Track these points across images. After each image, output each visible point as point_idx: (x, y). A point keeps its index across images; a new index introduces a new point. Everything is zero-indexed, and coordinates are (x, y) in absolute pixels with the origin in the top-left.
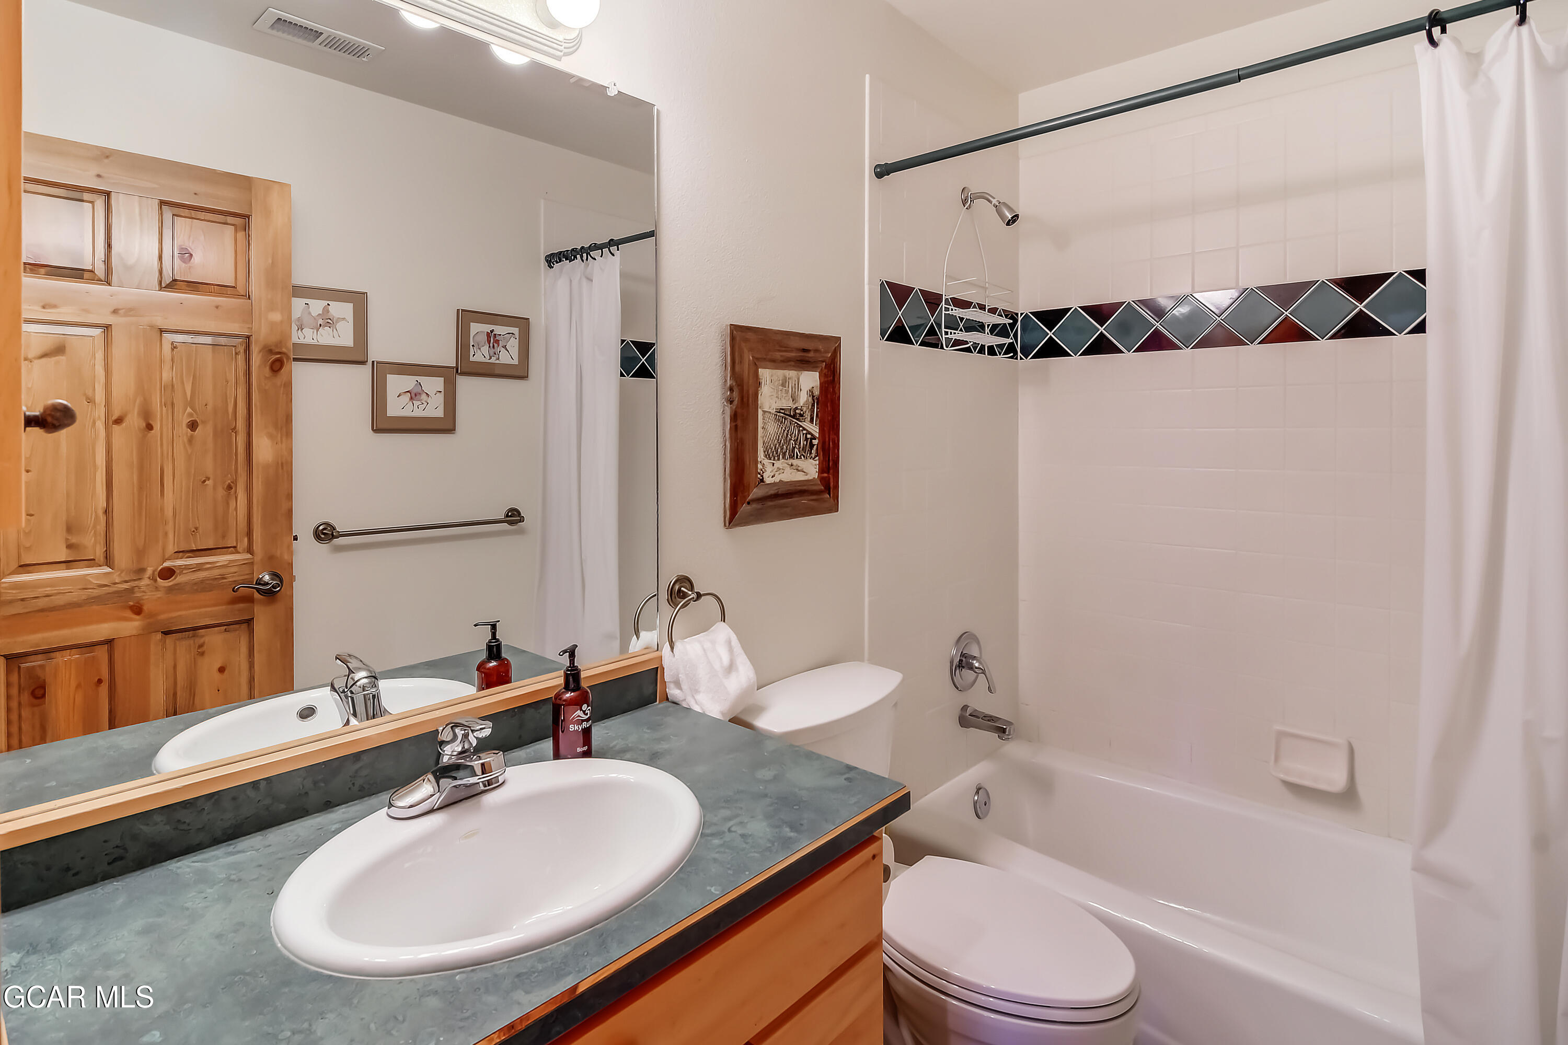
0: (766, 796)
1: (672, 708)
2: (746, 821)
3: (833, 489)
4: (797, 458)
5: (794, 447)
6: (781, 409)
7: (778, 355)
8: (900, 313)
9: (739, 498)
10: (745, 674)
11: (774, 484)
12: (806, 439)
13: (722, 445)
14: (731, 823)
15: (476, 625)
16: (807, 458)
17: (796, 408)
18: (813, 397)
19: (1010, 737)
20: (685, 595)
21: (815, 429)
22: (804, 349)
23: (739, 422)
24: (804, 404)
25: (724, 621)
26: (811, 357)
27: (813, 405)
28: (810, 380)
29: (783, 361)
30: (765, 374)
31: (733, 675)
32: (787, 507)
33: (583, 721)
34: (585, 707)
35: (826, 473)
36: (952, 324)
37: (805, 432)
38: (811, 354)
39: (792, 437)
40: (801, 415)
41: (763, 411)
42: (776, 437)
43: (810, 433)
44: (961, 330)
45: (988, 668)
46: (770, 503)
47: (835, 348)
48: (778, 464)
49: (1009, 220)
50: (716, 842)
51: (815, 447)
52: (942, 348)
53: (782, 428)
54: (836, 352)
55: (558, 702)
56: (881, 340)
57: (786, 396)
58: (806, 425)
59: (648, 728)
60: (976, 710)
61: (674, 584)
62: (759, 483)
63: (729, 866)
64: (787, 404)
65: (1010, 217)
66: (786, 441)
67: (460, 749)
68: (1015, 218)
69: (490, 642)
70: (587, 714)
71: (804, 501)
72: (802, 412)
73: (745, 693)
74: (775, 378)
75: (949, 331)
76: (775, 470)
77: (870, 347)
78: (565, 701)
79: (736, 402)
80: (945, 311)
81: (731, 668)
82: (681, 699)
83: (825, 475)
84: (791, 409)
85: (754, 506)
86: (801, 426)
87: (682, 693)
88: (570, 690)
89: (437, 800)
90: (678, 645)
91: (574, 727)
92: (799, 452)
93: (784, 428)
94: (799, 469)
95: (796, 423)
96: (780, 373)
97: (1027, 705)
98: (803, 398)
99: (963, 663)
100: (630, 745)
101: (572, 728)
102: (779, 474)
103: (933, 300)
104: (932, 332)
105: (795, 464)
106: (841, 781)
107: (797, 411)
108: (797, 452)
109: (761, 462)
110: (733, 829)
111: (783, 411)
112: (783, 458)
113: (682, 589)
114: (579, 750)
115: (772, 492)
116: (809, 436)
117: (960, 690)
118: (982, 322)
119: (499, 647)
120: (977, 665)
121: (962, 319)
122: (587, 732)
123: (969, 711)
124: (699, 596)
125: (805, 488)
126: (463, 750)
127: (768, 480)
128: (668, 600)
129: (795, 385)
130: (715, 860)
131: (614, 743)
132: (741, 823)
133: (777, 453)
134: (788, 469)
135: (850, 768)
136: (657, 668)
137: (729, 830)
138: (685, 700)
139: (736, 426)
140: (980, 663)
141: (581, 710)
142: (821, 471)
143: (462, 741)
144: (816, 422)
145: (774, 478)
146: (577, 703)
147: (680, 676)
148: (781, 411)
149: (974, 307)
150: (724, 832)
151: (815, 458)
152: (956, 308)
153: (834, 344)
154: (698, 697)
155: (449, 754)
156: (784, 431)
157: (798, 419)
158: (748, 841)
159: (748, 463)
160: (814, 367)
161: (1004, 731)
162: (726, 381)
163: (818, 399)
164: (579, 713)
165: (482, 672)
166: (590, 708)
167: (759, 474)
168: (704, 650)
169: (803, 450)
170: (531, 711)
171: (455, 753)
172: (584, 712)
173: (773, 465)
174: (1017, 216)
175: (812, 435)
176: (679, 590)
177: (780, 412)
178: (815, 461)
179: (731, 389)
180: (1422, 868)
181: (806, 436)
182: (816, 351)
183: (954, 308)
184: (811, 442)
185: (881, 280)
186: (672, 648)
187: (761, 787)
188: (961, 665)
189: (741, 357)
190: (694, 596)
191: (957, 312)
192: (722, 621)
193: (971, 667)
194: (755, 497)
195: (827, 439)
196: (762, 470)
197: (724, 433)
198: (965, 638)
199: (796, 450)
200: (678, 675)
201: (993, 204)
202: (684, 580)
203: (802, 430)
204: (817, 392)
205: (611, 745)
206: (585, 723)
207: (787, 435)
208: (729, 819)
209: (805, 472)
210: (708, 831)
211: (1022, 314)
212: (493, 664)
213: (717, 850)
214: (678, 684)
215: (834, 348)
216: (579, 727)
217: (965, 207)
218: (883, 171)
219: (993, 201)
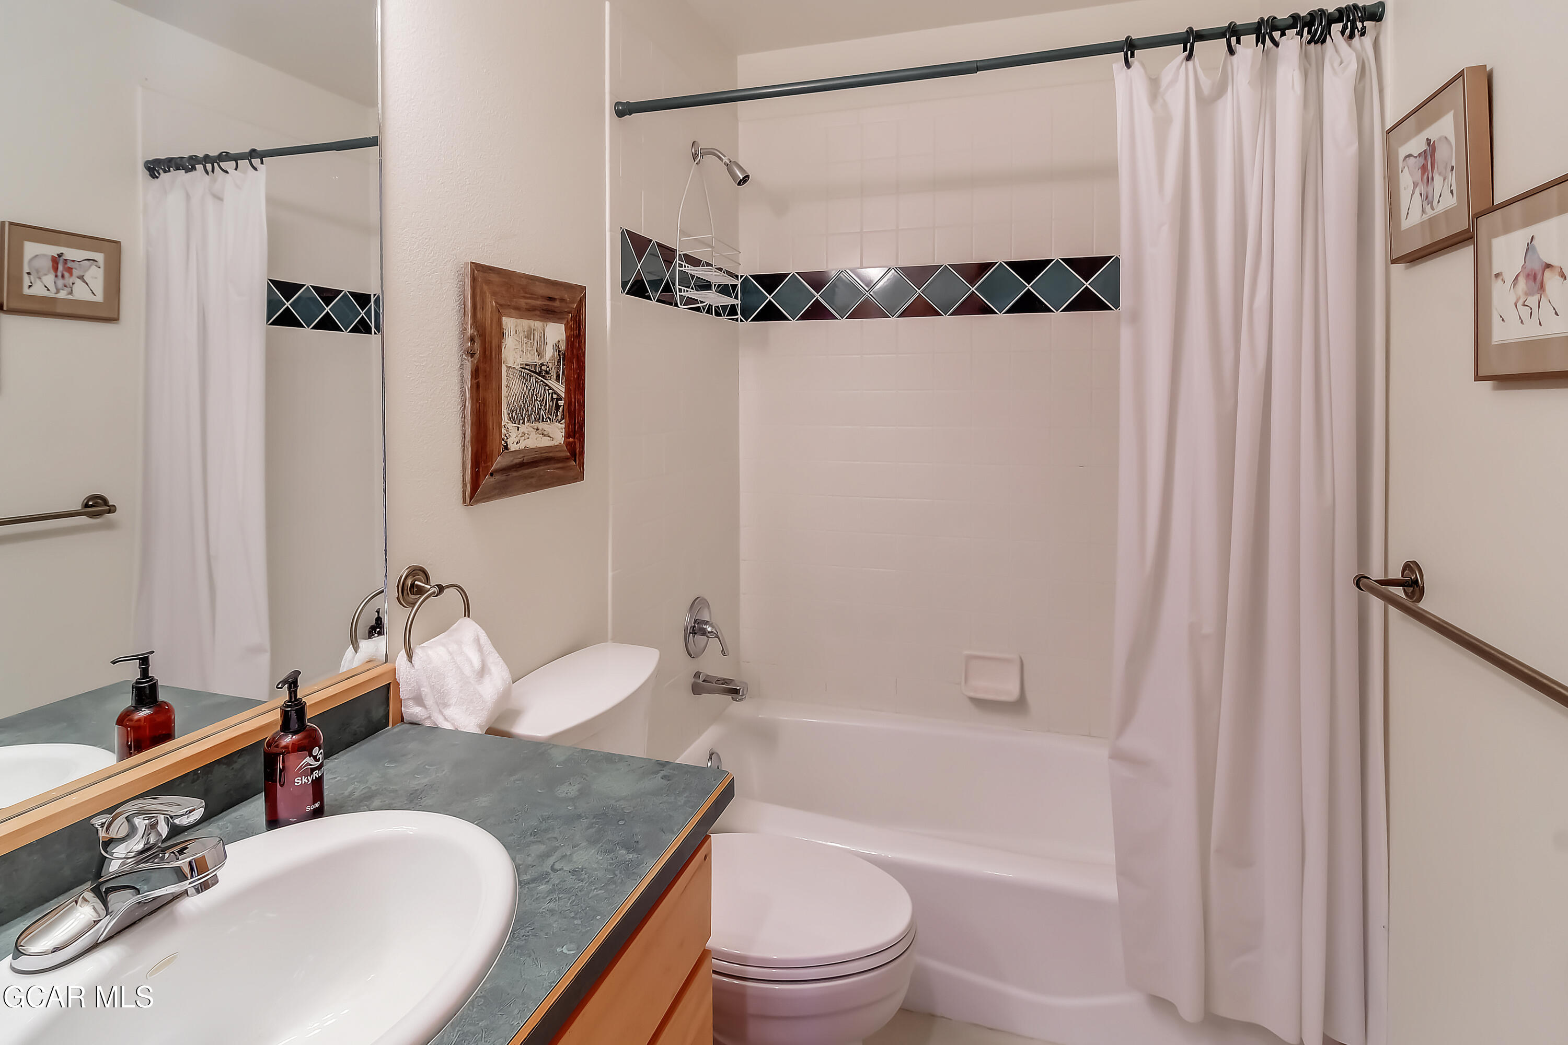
0: (579, 817)
1: (413, 731)
2: (568, 854)
3: (579, 456)
4: (543, 421)
5: (540, 409)
6: (526, 365)
7: (523, 302)
8: (639, 266)
9: (481, 469)
10: (499, 673)
11: (519, 451)
12: (552, 399)
13: (459, 407)
14: (551, 861)
15: (114, 663)
16: (553, 421)
17: (542, 365)
18: (559, 351)
19: (744, 697)
20: (421, 591)
21: (560, 388)
22: (549, 298)
23: (481, 379)
24: (549, 360)
25: (469, 617)
26: (558, 307)
27: (559, 361)
28: (556, 333)
29: (528, 310)
30: (509, 323)
31: (487, 679)
32: (533, 477)
33: (313, 770)
34: (316, 751)
35: (572, 438)
36: (686, 280)
37: (550, 391)
38: (557, 304)
39: (537, 397)
40: (547, 373)
41: (507, 366)
42: (521, 398)
43: (556, 393)
44: (692, 288)
45: (720, 631)
46: (515, 474)
47: (581, 298)
48: (523, 428)
49: (741, 180)
50: (543, 887)
51: (561, 408)
52: (676, 305)
53: (527, 387)
54: (582, 302)
55: (273, 750)
56: (622, 293)
57: (530, 350)
58: (552, 383)
59: (389, 762)
60: (709, 675)
61: (406, 578)
62: (503, 451)
63: (572, 915)
64: (532, 359)
65: (741, 177)
66: (531, 402)
67: (140, 847)
68: (746, 179)
69: (137, 683)
70: (318, 760)
71: (550, 469)
72: (548, 369)
73: (503, 698)
74: (519, 329)
75: (683, 288)
76: (520, 435)
77: (612, 299)
78: (286, 747)
79: (477, 356)
80: (679, 267)
81: (483, 671)
82: (423, 718)
83: (571, 440)
84: (536, 365)
85: (497, 477)
86: (547, 385)
87: (423, 710)
88: (290, 733)
89: (104, 928)
90: (418, 653)
91: (302, 780)
92: (545, 415)
93: (529, 387)
94: (545, 433)
95: (542, 381)
96: (525, 323)
97: (748, 662)
98: (549, 353)
99: (697, 629)
100: (374, 788)
101: (298, 781)
102: (525, 439)
103: (668, 254)
104: (667, 289)
105: (540, 428)
106: (657, 781)
107: (543, 368)
108: (542, 414)
109: (505, 427)
110: (557, 866)
111: (528, 368)
112: (528, 421)
113: (416, 582)
114: (309, 808)
115: (517, 461)
116: (555, 396)
117: (693, 657)
118: (710, 282)
119: (154, 687)
120: (709, 629)
121: (693, 276)
122: (318, 784)
123: (702, 678)
124: (441, 589)
125: (551, 455)
126: (147, 846)
127: (513, 447)
128: (398, 598)
129: (540, 337)
130: (553, 912)
131: (350, 789)
132: (564, 857)
133: (522, 416)
134: (533, 434)
135: (663, 764)
136: (389, 684)
137: (552, 868)
138: (429, 717)
139: (478, 384)
140: (713, 627)
141: (311, 755)
142: (568, 435)
144: (562, 380)
145: (518, 445)
146: (305, 747)
147: (422, 689)
148: (526, 367)
149: (703, 266)
150: (547, 874)
151: (561, 421)
152: (688, 265)
153: (576, 295)
154: (447, 712)
155: (122, 856)
156: (529, 390)
157: (543, 377)
158: (582, 877)
159: (491, 427)
160: (559, 319)
161: (736, 692)
162: (465, 329)
163: (564, 355)
164: (309, 760)
165: (126, 726)
166: (322, 751)
167: (504, 440)
168: (451, 654)
169: (549, 412)
170: (222, 769)
171: (132, 854)
172: (315, 758)
173: (518, 430)
174: (748, 176)
175: (558, 395)
176: (413, 585)
177: (525, 369)
178: (561, 424)
179: (472, 340)
180: (1118, 756)
181: (552, 396)
182: (562, 300)
183: (687, 265)
184: (557, 403)
185: (621, 228)
186: (410, 657)
187: (569, 808)
188: (694, 633)
189: (483, 302)
190: (436, 590)
191: (689, 269)
192: (465, 616)
193: (704, 632)
194: (498, 466)
195: (573, 400)
196: (506, 436)
197: (463, 393)
198: (698, 603)
199: (542, 412)
200: (419, 689)
201: (724, 161)
202: (419, 572)
203: (548, 390)
204: (563, 347)
205: (346, 793)
206: (317, 771)
207: (533, 395)
208: (547, 855)
209: (550, 437)
210: (526, 877)
211: (742, 276)
212: (145, 712)
213: (548, 898)
214: (419, 700)
215: (579, 298)
216: (307, 779)
217: (696, 162)
218: (624, 110)
219: (725, 159)
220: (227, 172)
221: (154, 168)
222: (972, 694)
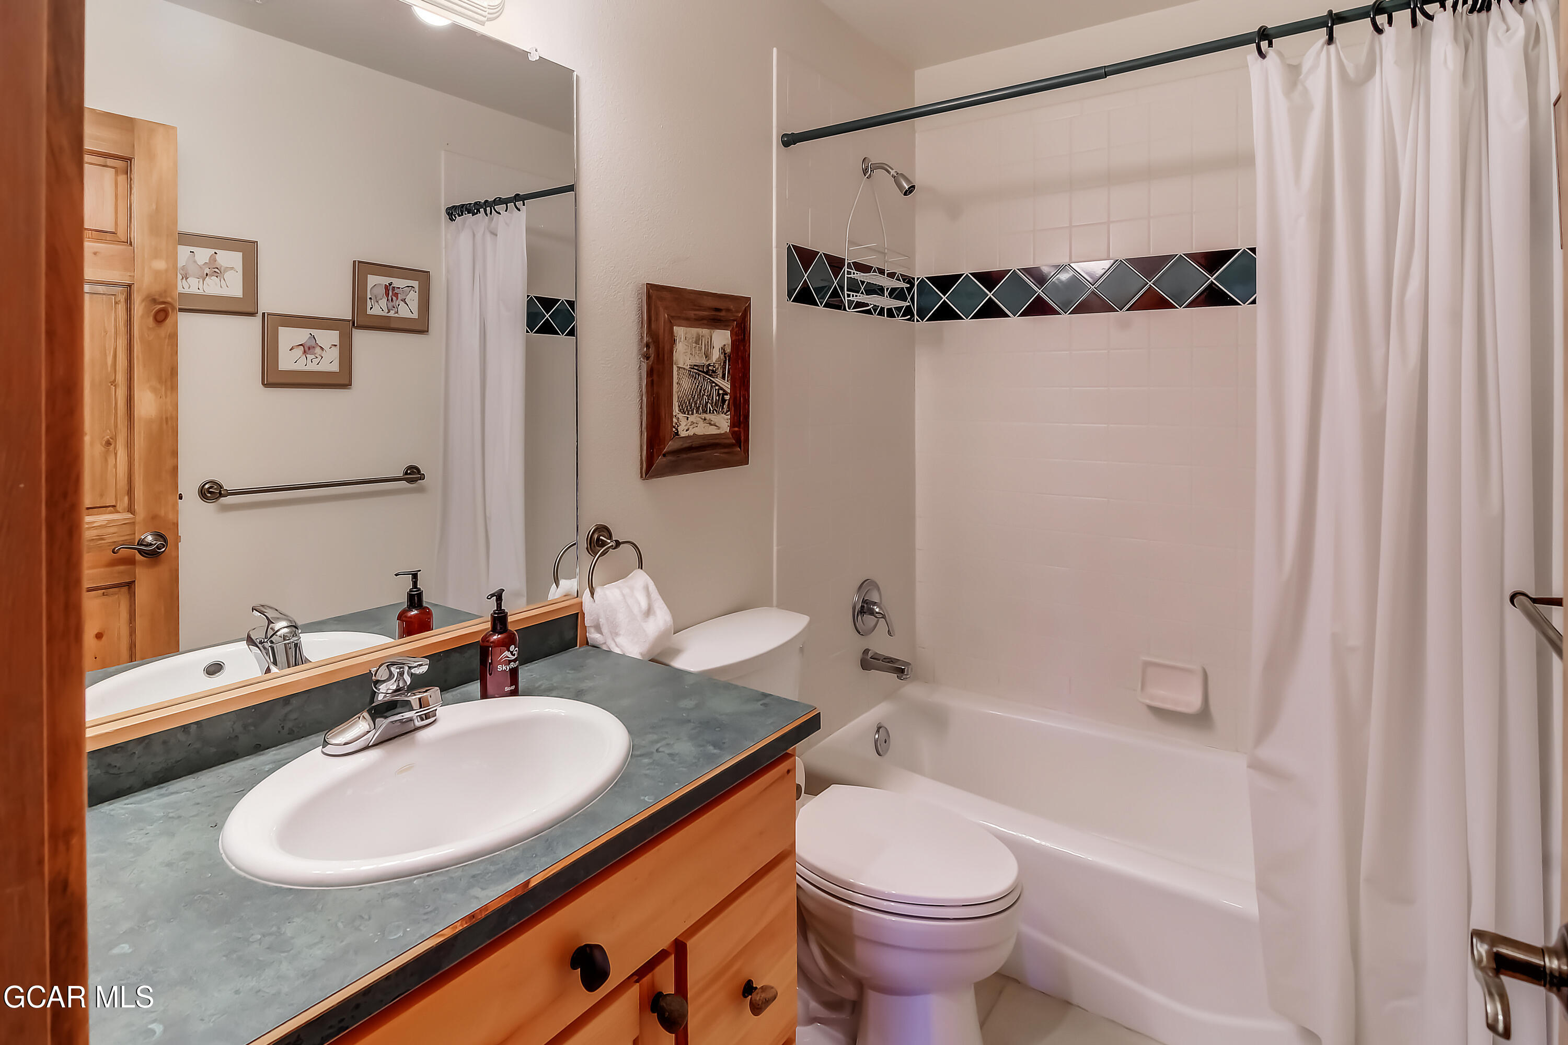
0: (689, 721)
1: (593, 651)
2: (672, 743)
3: (744, 443)
4: (710, 412)
5: (707, 402)
6: (694, 365)
7: (692, 314)
8: (806, 276)
9: (655, 450)
10: (662, 618)
11: (689, 437)
12: (719, 395)
13: (638, 400)
14: (659, 745)
15: (396, 575)
16: (719, 413)
17: (709, 365)
18: (725, 354)
19: (908, 677)
20: (604, 544)
21: (726, 385)
22: (716, 309)
23: (655, 378)
24: (716, 361)
25: (642, 568)
26: (723, 316)
27: (725, 362)
28: (721, 338)
29: (696, 320)
30: (680, 331)
31: (651, 619)
32: (700, 459)
33: (510, 661)
34: (512, 648)
35: (737, 427)
36: (854, 286)
37: (717, 388)
38: (723, 314)
39: (705, 393)
40: (714, 372)
41: (678, 367)
42: (690, 393)
43: (722, 389)
44: (862, 293)
45: (888, 615)
46: (685, 456)
47: (745, 308)
48: (692, 418)
49: (907, 191)
50: (646, 761)
51: (727, 402)
52: (845, 309)
53: (696, 384)
54: (746, 311)
55: (486, 644)
56: (788, 301)
57: (699, 353)
58: (718, 381)
59: (571, 670)
60: (877, 653)
61: (593, 533)
62: (674, 437)
63: (660, 780)
64: (700, 360)
65: (907, 187)
66: (699, 397)
67: (395, 687)
68: (912, 188)
69: (411, 591)
70: (514, 655)
71: (717, 454)
72: (714, 369)
73: (664, 636)
74: (688, 336)
75: (851, 293)
76: (689, 424)
77: (778, 307)
78: (492, 642)
79: (652, 358)
80: (847, 274)
81: (649, 612)
82: (602, 642)
83: (736, 429)
84: (704, 366)
85: (669, 458)
86: (714, 382)
87: (602, 636)
88: (497, 633)
89: (373, 736)
90: (598, 591)
91: (502, 667)
92: (712, 407)
93: (697, 384)
94: (712, 423)
95: (709, 379)
96: (694, 331)
97: (924, 648)
98: (716, 355)
99: (865, 609)
100: (555, 685)
101: (500, 668)
102: (693, 428)
103: (836, 264)
104: (835, 294)
105: (708, 418)
106: (758, 706)
107: (710, 368)
108: (709, 407)
109: (676, 417)
110: (661, 749)
111: (697, 368)
112: (697, 412)
113: (601, 537)
114: (507, 689)
115: (686, 445)
116: (721, 392)
117: (862, 635)
118: (882, 286)
119: (420, 595)
120: (877, 610)
121: (863, 282)
122: (514, 673)
123: (870, 654)
124: (618, 544)
125: (717, 441)
126: (398, 688)
127: (683, 434)
128: (587, 548)
129: (708, 342)
130: (646, 775)
131: (540, 683)
132: (668, 744)
133: (691, 408)
134: (701, 423)
135: (765, 695)
136: (578, 613)
137: (657, 750)
138: (605, 643)
139: (652, 381)
140: (880, 608)
141: (509, 650)
142: (732, 425)
143: (398, 680)
144: (727, 378)
145: (688, 432)
146: (505, 644)
147: (600, 620)
148: (695, 367)
149: (875, 271)
150: (652, 753)
151: (727, 412)
152: (857, 272)
153: (743, 304)
154: (618, 640)
155: (385, 691)
156: (698, 386)
157: (710, 376)
158: (675, 758)
159: (664, 417)
160: (726, 326)
161: (902, 671)
162: (642, 338)
163: (729, 356)
164: (507, 653)
165: (403, 621)
166: (517, 649)
167: (674, 427)
168: (624, 596)
169: (715, 405)
170: (456, 656)
171: (390, 691)
172: (512, 653)
173: (687, 419)
174: (913, 187)
175: (724, 390)
176: (598, 539)
177: (693, 369)
178: (727, 415)
179: (648, 346)
181: (718, 392)
182: (728, 310)
183: (856, 272)
184: (723, 397)
185: (787, 244)
186: (592, 594)
187: (684, 715)
188: (862, 611)
189: (657, 314)
190: (613, 544)
191: (858, 276)
192: (639, 568)
193: (872, 613)
194: (670, 449)
195: (738, 395)
196: (677, 424)
197: (641, 387)
198: (866, 585)
199: (709, 405)
200: (598, 620)
201: (891, 174)
202: (603, 529)
203: (715, 386)
204: (728, 350)
205: (537, 685)
206: (513, 663)
207: (700, 390)
208: (657, 742)
209: (717, 426)
210: (638, 753)
211: (918, 279)
212: (414, 612)
213: (647, 767)
214: (598, 628)
215: (744, 308)
216: (506, 667)
217: (866, 177)
218: (789, 140)
219: (892, 172)
220: (500, 213)
221: (454, 212)
222: (1148, 702)
